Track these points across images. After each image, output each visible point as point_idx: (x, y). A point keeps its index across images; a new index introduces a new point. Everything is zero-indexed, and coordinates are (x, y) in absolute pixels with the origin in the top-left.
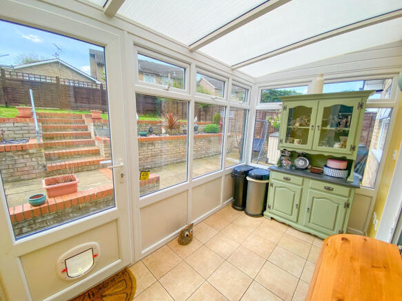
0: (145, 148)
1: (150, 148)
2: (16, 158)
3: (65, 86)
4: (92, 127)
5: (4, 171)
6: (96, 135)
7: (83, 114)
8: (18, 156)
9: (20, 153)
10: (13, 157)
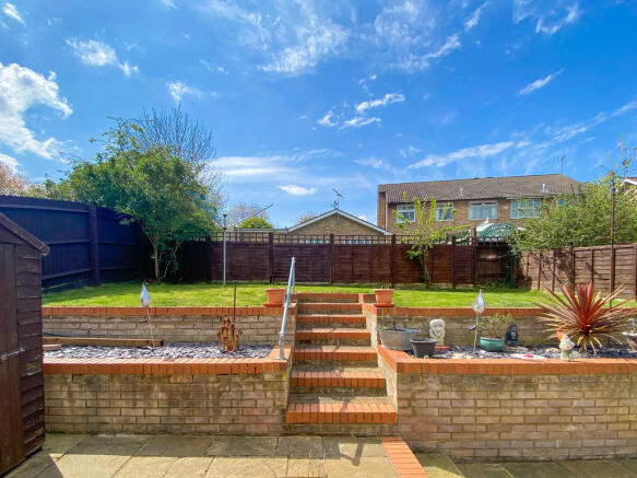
0: (504, 396)
1: (521, 395)
2: (244, 388)
3: (341, 246)
4: (374, 324)
5: (224, 412)
6: (380, 343)
7: (361, 292)
8: (248, 384)
9: (251, 379)
10: (240, 386)
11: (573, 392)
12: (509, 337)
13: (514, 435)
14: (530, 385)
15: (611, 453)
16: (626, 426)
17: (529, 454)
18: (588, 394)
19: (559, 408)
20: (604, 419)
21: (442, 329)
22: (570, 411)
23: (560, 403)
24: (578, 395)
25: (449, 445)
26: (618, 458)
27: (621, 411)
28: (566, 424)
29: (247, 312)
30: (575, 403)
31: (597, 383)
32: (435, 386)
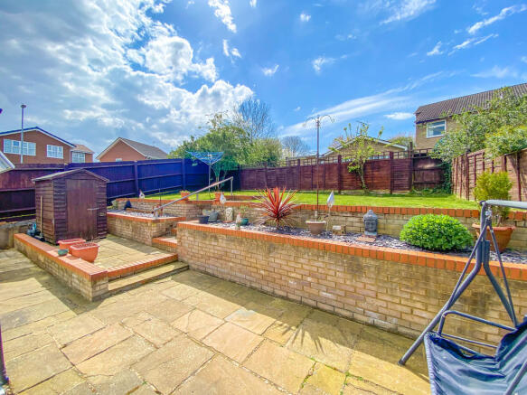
0: (207, 242)
11: (232, 245)
13: (210, 262)
14: (216, 238)
15: (248, 284)
16: (255, 270)
17: (216, 273)
18: (238, 248)
19: (227, 252)
20: (245, 263)
23: (227, 250)
24: (234, 247)
25: (191, 262)
26: (251, 288)
27: (252, 260)
28: (228, 261)
30: (232, 251)
31: (242, 242)
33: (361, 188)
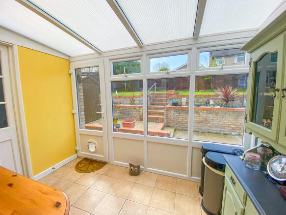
11: (210, 115)
12: (206, 103)
14: (198, 113)
15: (222, 132)
16: (228, 126)
18: (215, 116)
19: (206, 119)
20: (220, 123)
21: (185, 101)
22: (210, 120)
23: (206, 118)
24: (212, 116)
25: (176, 126)
27: (226, 121)
28: (208, 123)
29: (137, 97)
30: (211, 118)
31: (218, 113)
32: (173, 112)
33: (210, 89)
